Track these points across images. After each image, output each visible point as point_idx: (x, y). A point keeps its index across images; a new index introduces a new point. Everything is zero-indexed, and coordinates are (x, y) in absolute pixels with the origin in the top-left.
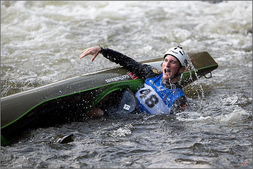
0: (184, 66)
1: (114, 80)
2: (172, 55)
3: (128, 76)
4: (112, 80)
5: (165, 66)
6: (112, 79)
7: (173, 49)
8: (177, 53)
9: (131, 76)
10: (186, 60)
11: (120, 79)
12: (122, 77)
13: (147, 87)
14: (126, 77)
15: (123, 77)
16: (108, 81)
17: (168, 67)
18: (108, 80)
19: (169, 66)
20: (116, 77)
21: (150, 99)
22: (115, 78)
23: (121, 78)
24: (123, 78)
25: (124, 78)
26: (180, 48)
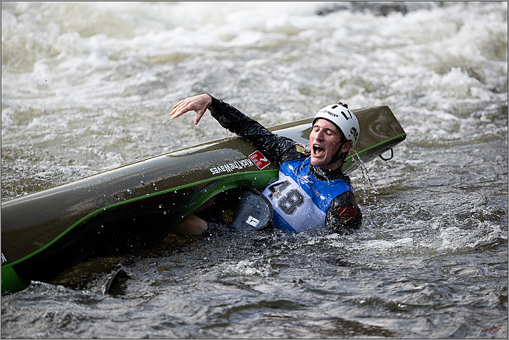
0: (350, 140)
1: (225, 170)
2: (328, 120)
3: (251, 162)
4: (222, 169)
5: (315, 140)
6: (221, 167)
7: (329, 108)
8: (337, 116)
9: (256, 162)
10: (353, 128)
11: (236, 167)
12: (239, 163)
13: (283, 178)
14: (246, 165)
15: (242, 164)
16: (215, 171)
17: (319, 140)
18: (214, 169)
19: (322, 138)
20: (230, 164)
21: (288, 198)
22: (227, 165)
23: (239, 167)
24: (241, 166)
25: (243, 167)
26: (343, 106)
